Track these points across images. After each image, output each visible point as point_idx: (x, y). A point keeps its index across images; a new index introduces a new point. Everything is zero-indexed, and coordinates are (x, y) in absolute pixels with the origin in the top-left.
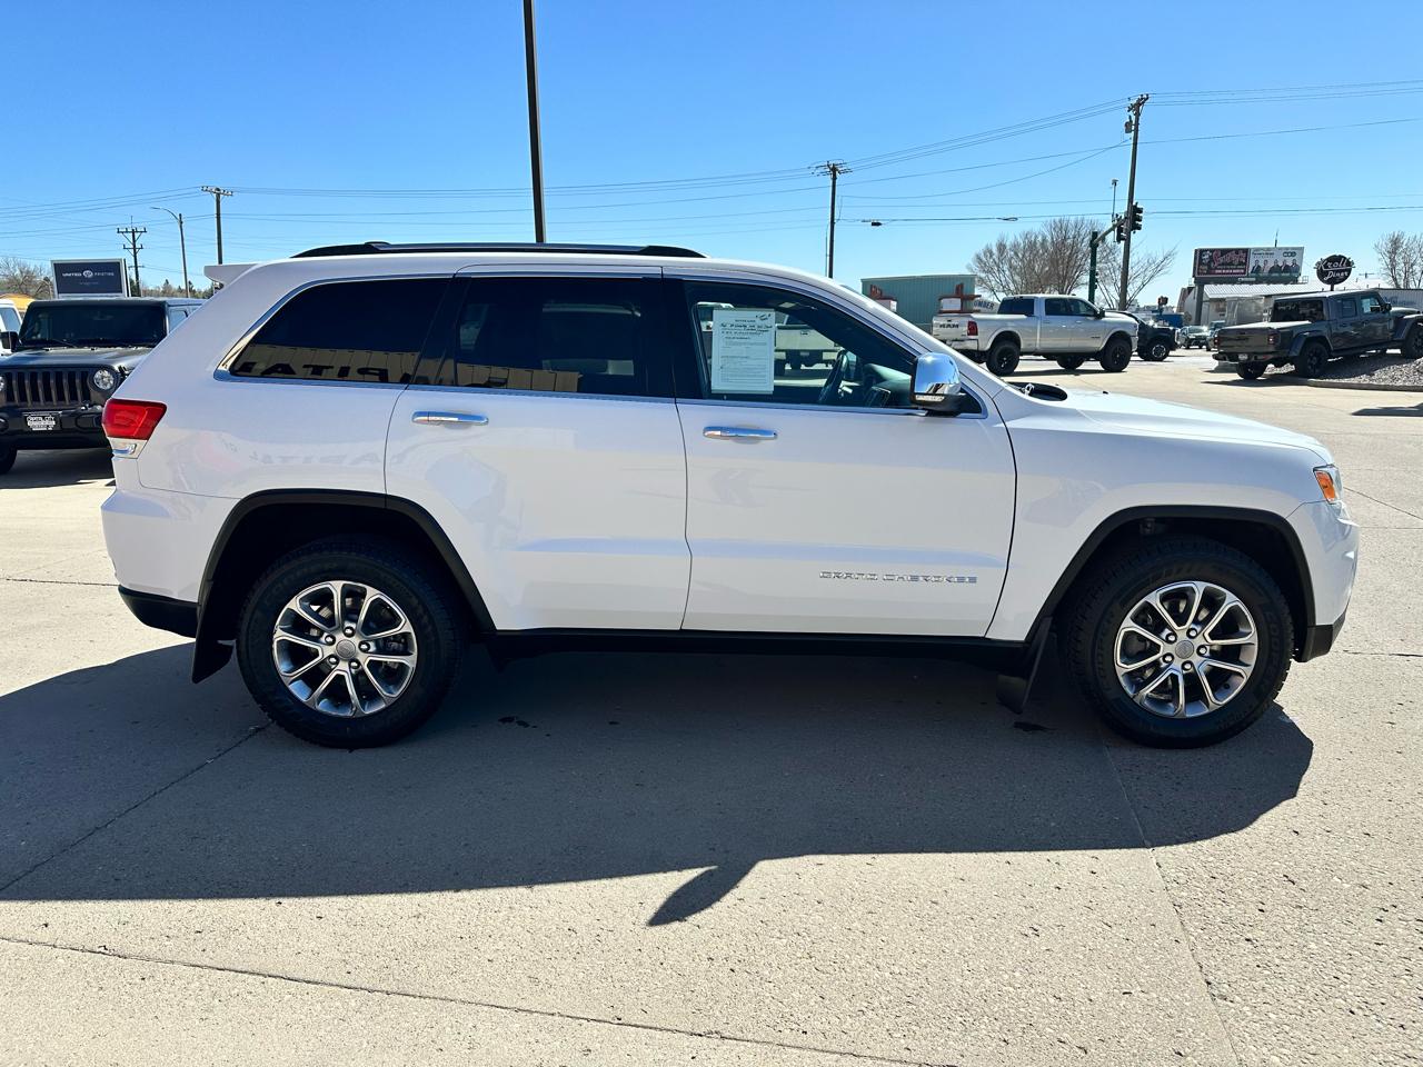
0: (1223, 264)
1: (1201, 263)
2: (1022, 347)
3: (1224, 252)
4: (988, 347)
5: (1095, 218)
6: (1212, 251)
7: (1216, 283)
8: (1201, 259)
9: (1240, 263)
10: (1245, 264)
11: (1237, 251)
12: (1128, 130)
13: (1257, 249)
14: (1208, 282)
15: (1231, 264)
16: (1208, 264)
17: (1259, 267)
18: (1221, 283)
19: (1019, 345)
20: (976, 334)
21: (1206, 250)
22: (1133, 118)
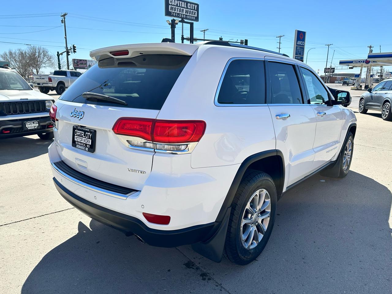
0: (81, 64)
1: (75, 63)
2: (66, 86)
3: (81, 60)
4: (56, 86)
5: (44, 47)
6: (77, 60)
7: (80, 69)
8: (75, 62)
9: (85, 64)
10: (86, 64)
11: (84, 60)
12: (62, 22)
13: (89, 60)
14: (78, 68)
15: (83, 64)
16: (77, 63)
17: (90, 65)
18: (81, 69)
19: (65, 85)
20: (52, 82)
21: (76, 59)
22: (63, 19)
